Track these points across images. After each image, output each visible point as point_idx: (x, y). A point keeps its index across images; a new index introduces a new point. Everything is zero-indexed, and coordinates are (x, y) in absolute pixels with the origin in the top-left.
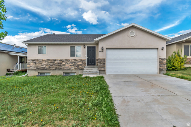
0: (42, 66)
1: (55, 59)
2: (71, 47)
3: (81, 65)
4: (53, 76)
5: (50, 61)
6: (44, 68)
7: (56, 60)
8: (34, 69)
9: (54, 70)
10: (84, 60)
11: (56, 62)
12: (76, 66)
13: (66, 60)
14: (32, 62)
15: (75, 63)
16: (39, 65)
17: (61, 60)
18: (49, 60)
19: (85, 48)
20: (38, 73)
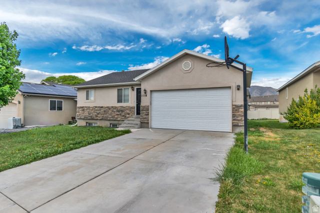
0: (89, 114)
1: (101, 105)
2: (118, 90)
3: (129, 114)
4: (99, 127)
5: (96, 109)
6: (91, 117)
7: (102, 107)
8: (82, 118)
9: (100, 120)
10: (132, 108)
11: (102, 110)
12: (123, 116)
13: (112, 107)
14: (81, 109)
15: (122, 111)
16: (86, 114)
17: (108, 107)
18: (96, 107)
19: (133, 90)
20: (87, 123)
